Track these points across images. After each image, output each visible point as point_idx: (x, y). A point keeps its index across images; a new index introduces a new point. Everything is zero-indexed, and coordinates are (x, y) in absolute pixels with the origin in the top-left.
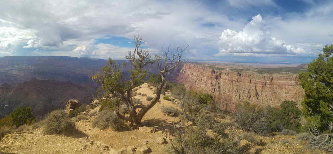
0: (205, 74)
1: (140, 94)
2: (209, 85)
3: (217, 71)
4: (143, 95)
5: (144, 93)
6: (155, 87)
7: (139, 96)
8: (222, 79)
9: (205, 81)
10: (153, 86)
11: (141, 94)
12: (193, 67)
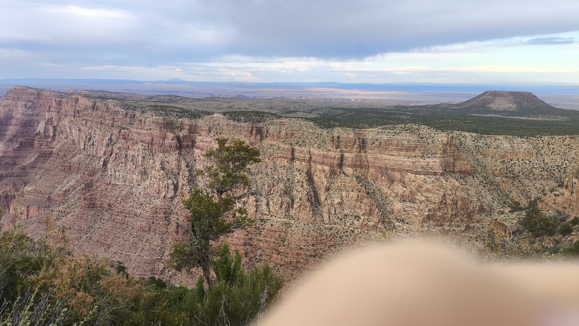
0: (139, 134)
2: (156, 173)
3: (180, 120)
8: (198, 148)
9: (140, 159)
12: (90, 111)
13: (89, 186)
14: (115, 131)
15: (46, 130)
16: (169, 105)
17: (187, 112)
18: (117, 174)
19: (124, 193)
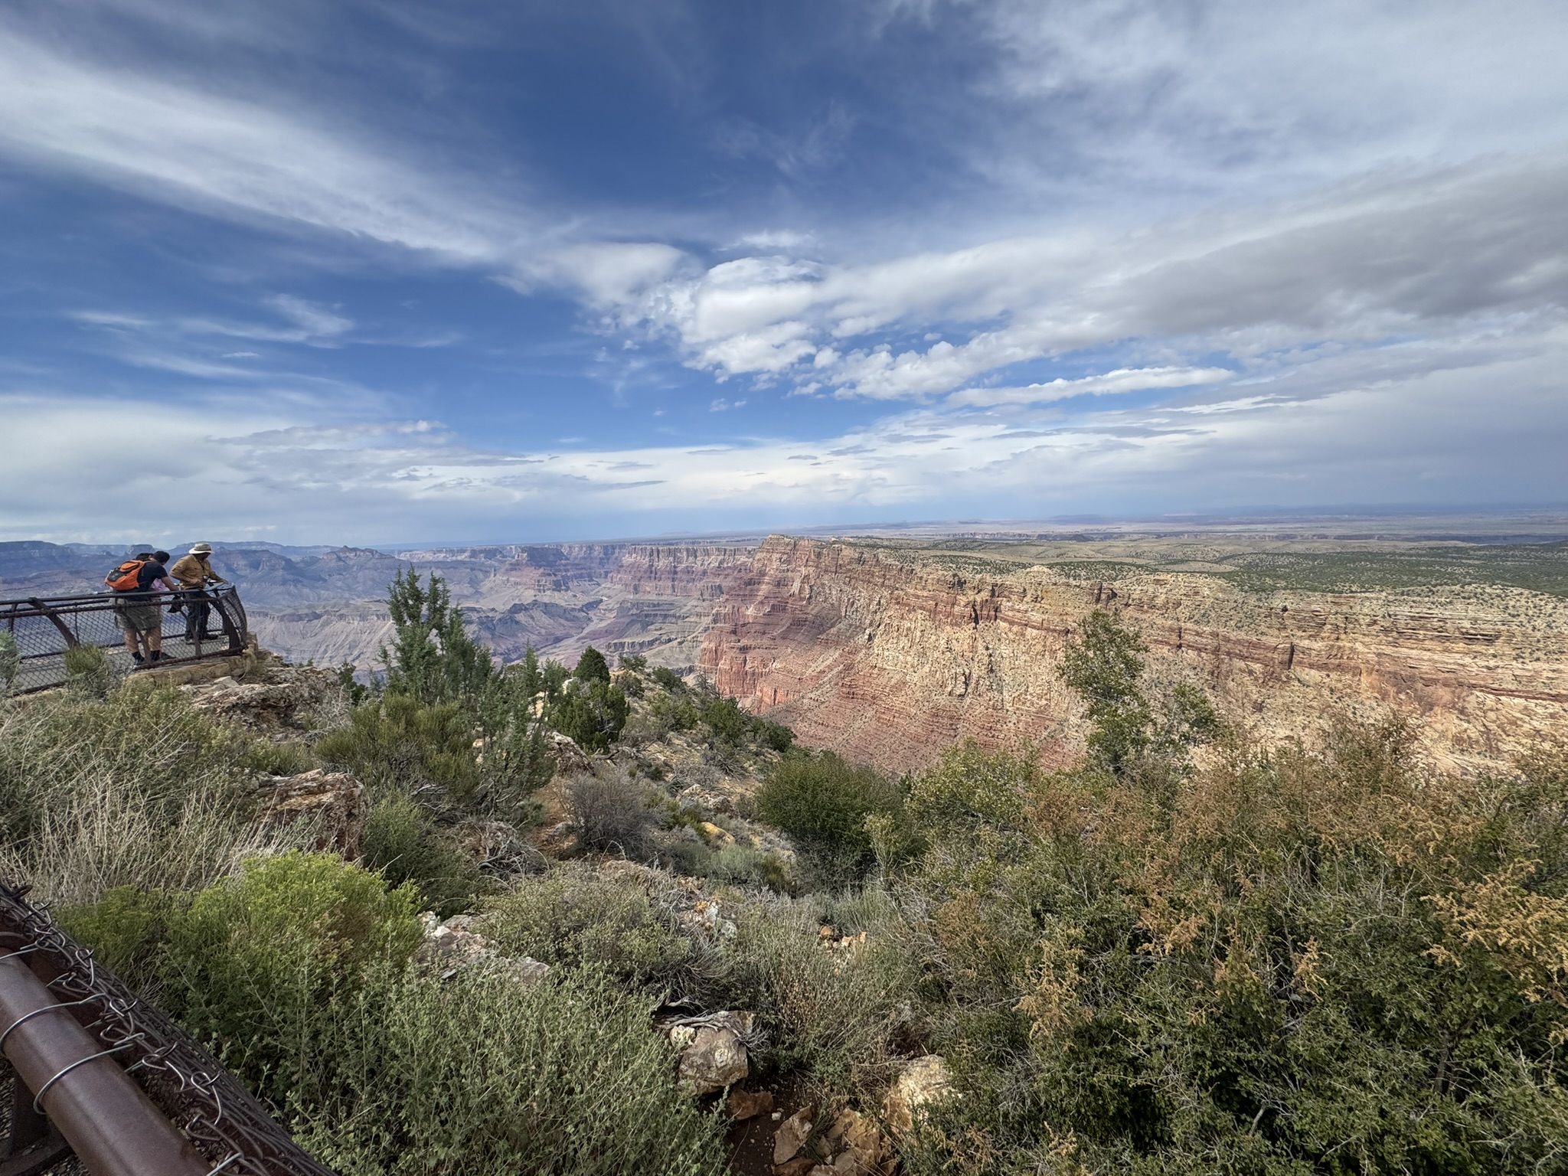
0: (918, 597)
8: (1005, 620)
9: (919, 634)
13: (849, 668)
14: (886, 593)
15: (801, 589)
16: (962, 554)
17: (988, 564)
18: (886, 653)
19: (893, 681)
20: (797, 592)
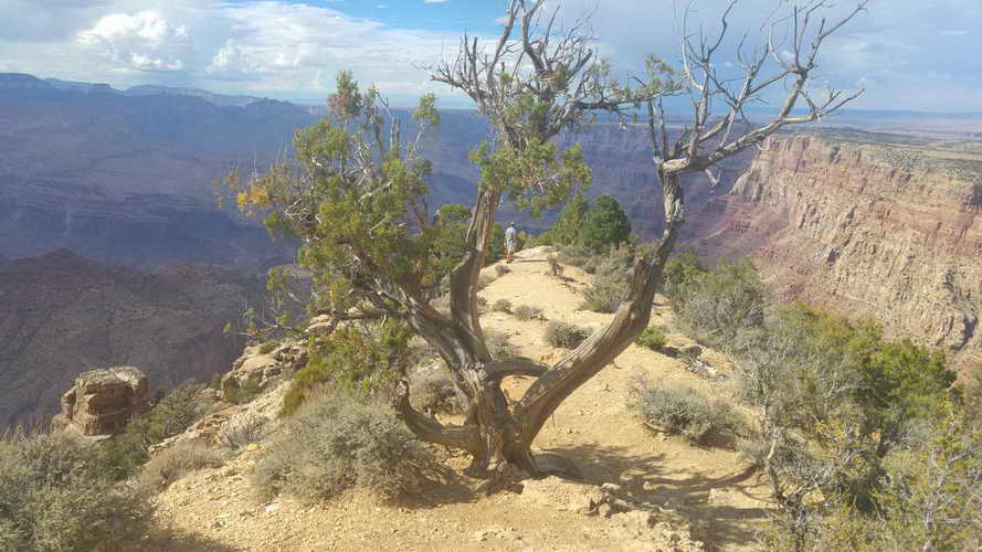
0: (912, 212)
1: (504, 307)
4: (524, 314)
5: (530, 304)
6: (592, 271)
7: (501, 315)
10: (579, 264)
11: (509, 305)
12: (825, 163)
13: (796, 290)
14: (864, 202)
15: (747, 189)
20: (741, 190)
